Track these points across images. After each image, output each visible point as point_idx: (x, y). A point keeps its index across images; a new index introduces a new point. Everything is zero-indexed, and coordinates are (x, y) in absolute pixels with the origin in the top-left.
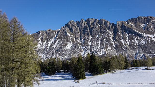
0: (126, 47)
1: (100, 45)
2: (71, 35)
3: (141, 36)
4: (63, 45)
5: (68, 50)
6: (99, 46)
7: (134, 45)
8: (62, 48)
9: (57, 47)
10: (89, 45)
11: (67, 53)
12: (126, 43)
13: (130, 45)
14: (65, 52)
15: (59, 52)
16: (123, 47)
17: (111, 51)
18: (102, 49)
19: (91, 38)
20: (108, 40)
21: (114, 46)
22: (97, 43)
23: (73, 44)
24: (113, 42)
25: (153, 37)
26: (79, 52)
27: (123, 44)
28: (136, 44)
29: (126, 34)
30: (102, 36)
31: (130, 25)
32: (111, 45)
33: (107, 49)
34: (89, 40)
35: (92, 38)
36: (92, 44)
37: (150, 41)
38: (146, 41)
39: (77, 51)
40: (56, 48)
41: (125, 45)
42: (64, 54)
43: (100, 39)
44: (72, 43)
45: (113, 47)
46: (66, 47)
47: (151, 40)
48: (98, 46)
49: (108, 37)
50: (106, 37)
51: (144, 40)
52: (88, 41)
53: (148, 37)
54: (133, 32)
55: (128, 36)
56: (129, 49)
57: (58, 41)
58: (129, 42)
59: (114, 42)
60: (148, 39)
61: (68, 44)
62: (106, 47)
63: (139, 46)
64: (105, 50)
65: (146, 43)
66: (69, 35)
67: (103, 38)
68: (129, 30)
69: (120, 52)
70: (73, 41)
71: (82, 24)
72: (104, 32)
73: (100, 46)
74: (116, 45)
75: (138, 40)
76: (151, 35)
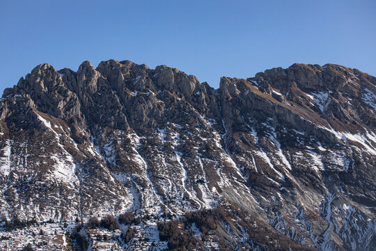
0: (286, 179)
1: (186, 168)
2: (56, 126)
4: (38, 164)
5: (70, 186)
6: (184, 173)
7: (313, 172)
8: (41, 177)
9: (15, 171)
10: (141, 167)
11: (69, 198)
12: (278, 163)
13: (295, 172)
14: (58, 194)
15: (37, 196)
16: (278, 180)
17: (236, 195)
18: (200, 186)
19: (137, 140)
20: (207, 151)
21: (238, 173)
22: (168, 161)
23: (79, 162)
24: (229, 160)
25: (366, 143)
26: (115, 197)
27: (272, 166)
28: (316, 168)
29: (269, 129)
30: (181, 132)
31: (273, 93)
32: (228, 170)
33: (221, 184)
34: (134, 149)
35: (141, 140)
36: (149, 163)
37: (364, 158)
38: (348, 157)
39: (107, 193)
40: (16, 176)
41: (280, 171)
42: (58, 201)
43: (175, 143)
44: (70, 158)
45: (239, 177)
46: (56, 173)
47: (363, 153)
48: (179, 171)
49: (205, 137)
50: (197, 139)
51: (339, 152)
52: (131, 153)
53: (350, 142)
54: (294, 123)
55: (275, 136)
56: (298, 187)
57: (12, 150)
58: (288, 160)
59: (236, 160)
60: (353, 149)
61: (58, 162)
62: (213, 180)
64: (214, 189)
65: (351, 163)
66: (48, 125)
67: (188, 142)
68: (278, 115)
70: (72, 152)
72: (180, 116)
73: (188, 174)
74: (246, 171)
75: (318, 152)
76: (355, 135)
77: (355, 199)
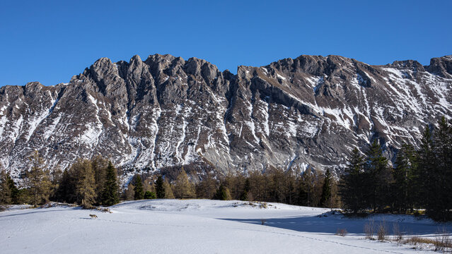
0: (261, 143)
1: (186, 134)
2: (101, 103)
3: (305, 111)
4: (73, 130)
5: (89, 146)
6: (183, 138)
7: (285, 138)
8: (70, 139)
9: (54, 135)
10: (152, 133)
11: (84, 155)
12: (260, 130)
13: (272, 138)
14: (77, 152)
15: (61, 153)
16: (253, 144)
17: (216, 154)
18: (190, 147)
19: (159, 113)
20: (210, 121)
21: (225, 138)
22: (176, 129)
23: (106, 129)
24: (223, 128)
25: (340, 116)
26: (120, 155)
27: (254, 133)
28: (289, 135)
29: (264, 105)
30: (194, 107)
31: (277, 78)
32: (218, 135)
33: (206, 146)
34: (153, 119)
35: (162, 114)
36: (160, 130)
37: (331, 128)
38: (318, 127)
39: (115, 151)
40: (53, 139)
41: (258, 136)
42: (74, 157)
43: (186, 116)
44: (100, 126)
45: (224, 141)
46: (83, 137)
47: (333, 124)
48: (180, 136)
49: (211, 110)
50: (205, 111)
51: (313, 122)
52: (150, 122)
53: (325, 115)
54: (284, 101)
55: (267, 109)
56: (268, 149)
57: (60, 120)
58: (270, 128)
59: (228, 128)
60: (326, 121)
61: (90, 129)
62: (203, 140)
63: (299, 139)
64: (199, 150)
65: (318, 131)
66: (94, 101)
67: (196, 115)
68: (274, 94)
69: (241, 155)
70: (104, 120)
71: (134, 69)
72: (198, 96)
73: (187, 138)
74: (232, 137)
75: (296, 122)
76: (334, 110)
77: (314, 159)
